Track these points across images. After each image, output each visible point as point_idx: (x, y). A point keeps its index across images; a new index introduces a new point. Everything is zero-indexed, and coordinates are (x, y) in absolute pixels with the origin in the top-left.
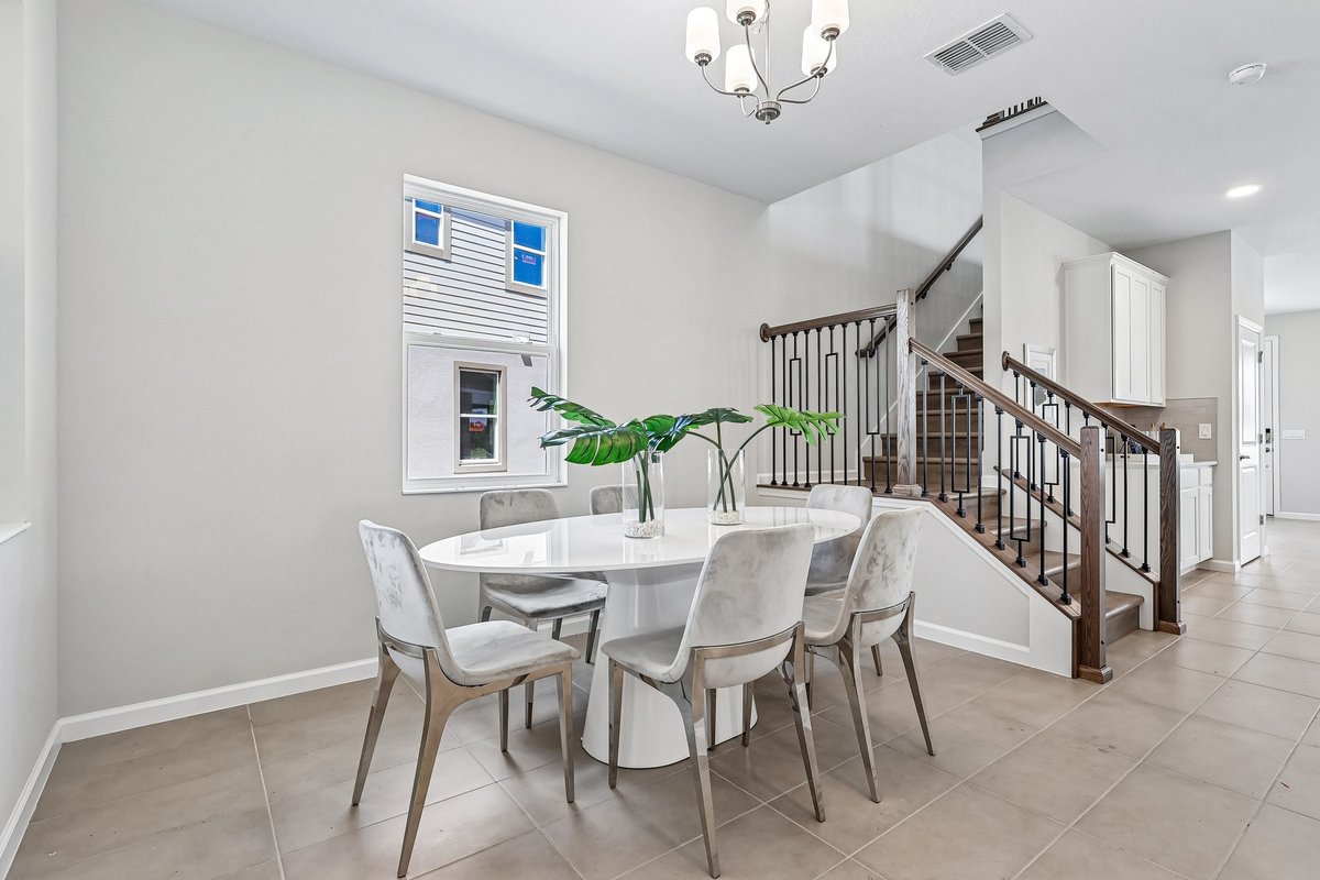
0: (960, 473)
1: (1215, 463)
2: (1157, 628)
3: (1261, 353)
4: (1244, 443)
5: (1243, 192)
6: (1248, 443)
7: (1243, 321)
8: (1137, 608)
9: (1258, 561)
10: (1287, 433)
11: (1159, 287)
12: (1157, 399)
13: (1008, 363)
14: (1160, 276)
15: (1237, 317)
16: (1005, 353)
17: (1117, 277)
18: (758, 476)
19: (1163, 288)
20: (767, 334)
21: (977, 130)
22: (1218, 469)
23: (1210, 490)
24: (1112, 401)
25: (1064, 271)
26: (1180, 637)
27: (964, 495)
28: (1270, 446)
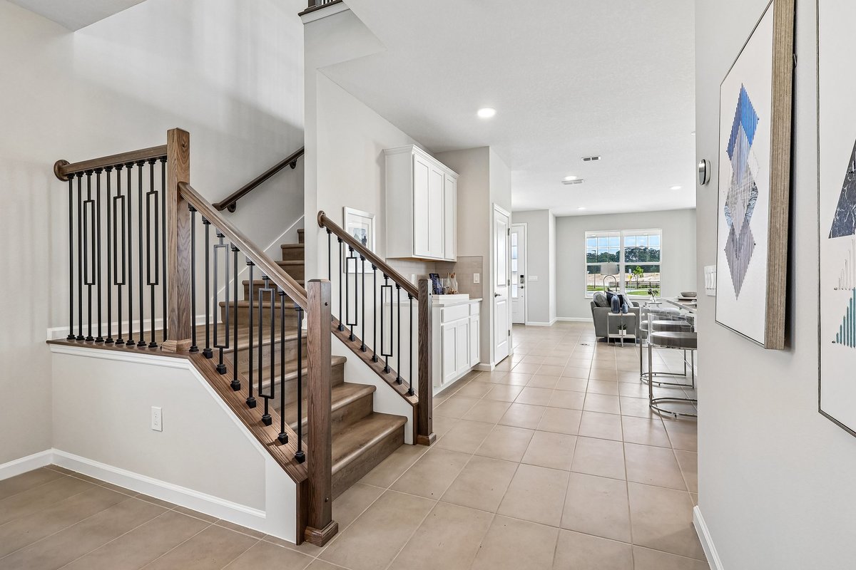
0: (292, 316)
1: (481, 299)
2: (416, 442)
3: (509, 229)
4: (498, 286)
5: (486, 113)
6: (502, 285)
7: (496, 207)
8: (402, 428)
9: (507, 359)
10: (531, 278)
11: (452, 179)
12: (450, 256)
13: (323, 221)
14: (452, 172)
15: (493, 204)
16: (321, 212)
17: (416, 163)
18: (50, 331)
19: (455, 181)
20: (64, 171)
21: (300, 15)
22: (483, 303)
23: (478, 318)
24: (413, 256)
25: (383, 157)
26: (429, 448)
27: (224, 350)
28: (523, 285)
